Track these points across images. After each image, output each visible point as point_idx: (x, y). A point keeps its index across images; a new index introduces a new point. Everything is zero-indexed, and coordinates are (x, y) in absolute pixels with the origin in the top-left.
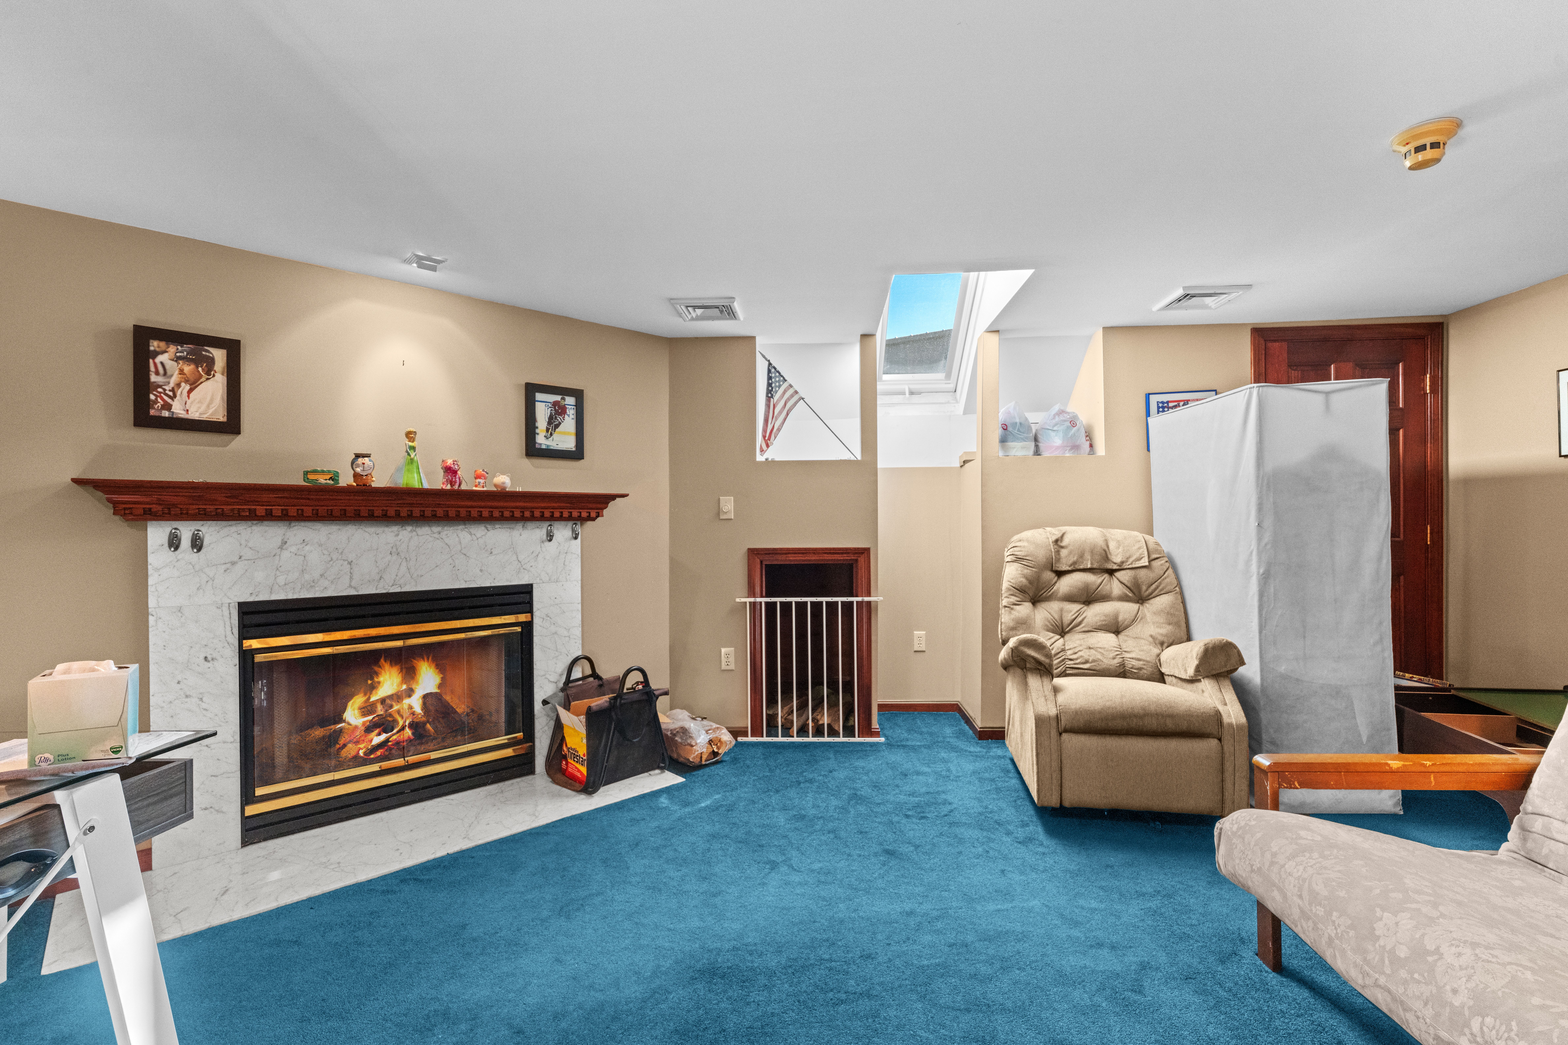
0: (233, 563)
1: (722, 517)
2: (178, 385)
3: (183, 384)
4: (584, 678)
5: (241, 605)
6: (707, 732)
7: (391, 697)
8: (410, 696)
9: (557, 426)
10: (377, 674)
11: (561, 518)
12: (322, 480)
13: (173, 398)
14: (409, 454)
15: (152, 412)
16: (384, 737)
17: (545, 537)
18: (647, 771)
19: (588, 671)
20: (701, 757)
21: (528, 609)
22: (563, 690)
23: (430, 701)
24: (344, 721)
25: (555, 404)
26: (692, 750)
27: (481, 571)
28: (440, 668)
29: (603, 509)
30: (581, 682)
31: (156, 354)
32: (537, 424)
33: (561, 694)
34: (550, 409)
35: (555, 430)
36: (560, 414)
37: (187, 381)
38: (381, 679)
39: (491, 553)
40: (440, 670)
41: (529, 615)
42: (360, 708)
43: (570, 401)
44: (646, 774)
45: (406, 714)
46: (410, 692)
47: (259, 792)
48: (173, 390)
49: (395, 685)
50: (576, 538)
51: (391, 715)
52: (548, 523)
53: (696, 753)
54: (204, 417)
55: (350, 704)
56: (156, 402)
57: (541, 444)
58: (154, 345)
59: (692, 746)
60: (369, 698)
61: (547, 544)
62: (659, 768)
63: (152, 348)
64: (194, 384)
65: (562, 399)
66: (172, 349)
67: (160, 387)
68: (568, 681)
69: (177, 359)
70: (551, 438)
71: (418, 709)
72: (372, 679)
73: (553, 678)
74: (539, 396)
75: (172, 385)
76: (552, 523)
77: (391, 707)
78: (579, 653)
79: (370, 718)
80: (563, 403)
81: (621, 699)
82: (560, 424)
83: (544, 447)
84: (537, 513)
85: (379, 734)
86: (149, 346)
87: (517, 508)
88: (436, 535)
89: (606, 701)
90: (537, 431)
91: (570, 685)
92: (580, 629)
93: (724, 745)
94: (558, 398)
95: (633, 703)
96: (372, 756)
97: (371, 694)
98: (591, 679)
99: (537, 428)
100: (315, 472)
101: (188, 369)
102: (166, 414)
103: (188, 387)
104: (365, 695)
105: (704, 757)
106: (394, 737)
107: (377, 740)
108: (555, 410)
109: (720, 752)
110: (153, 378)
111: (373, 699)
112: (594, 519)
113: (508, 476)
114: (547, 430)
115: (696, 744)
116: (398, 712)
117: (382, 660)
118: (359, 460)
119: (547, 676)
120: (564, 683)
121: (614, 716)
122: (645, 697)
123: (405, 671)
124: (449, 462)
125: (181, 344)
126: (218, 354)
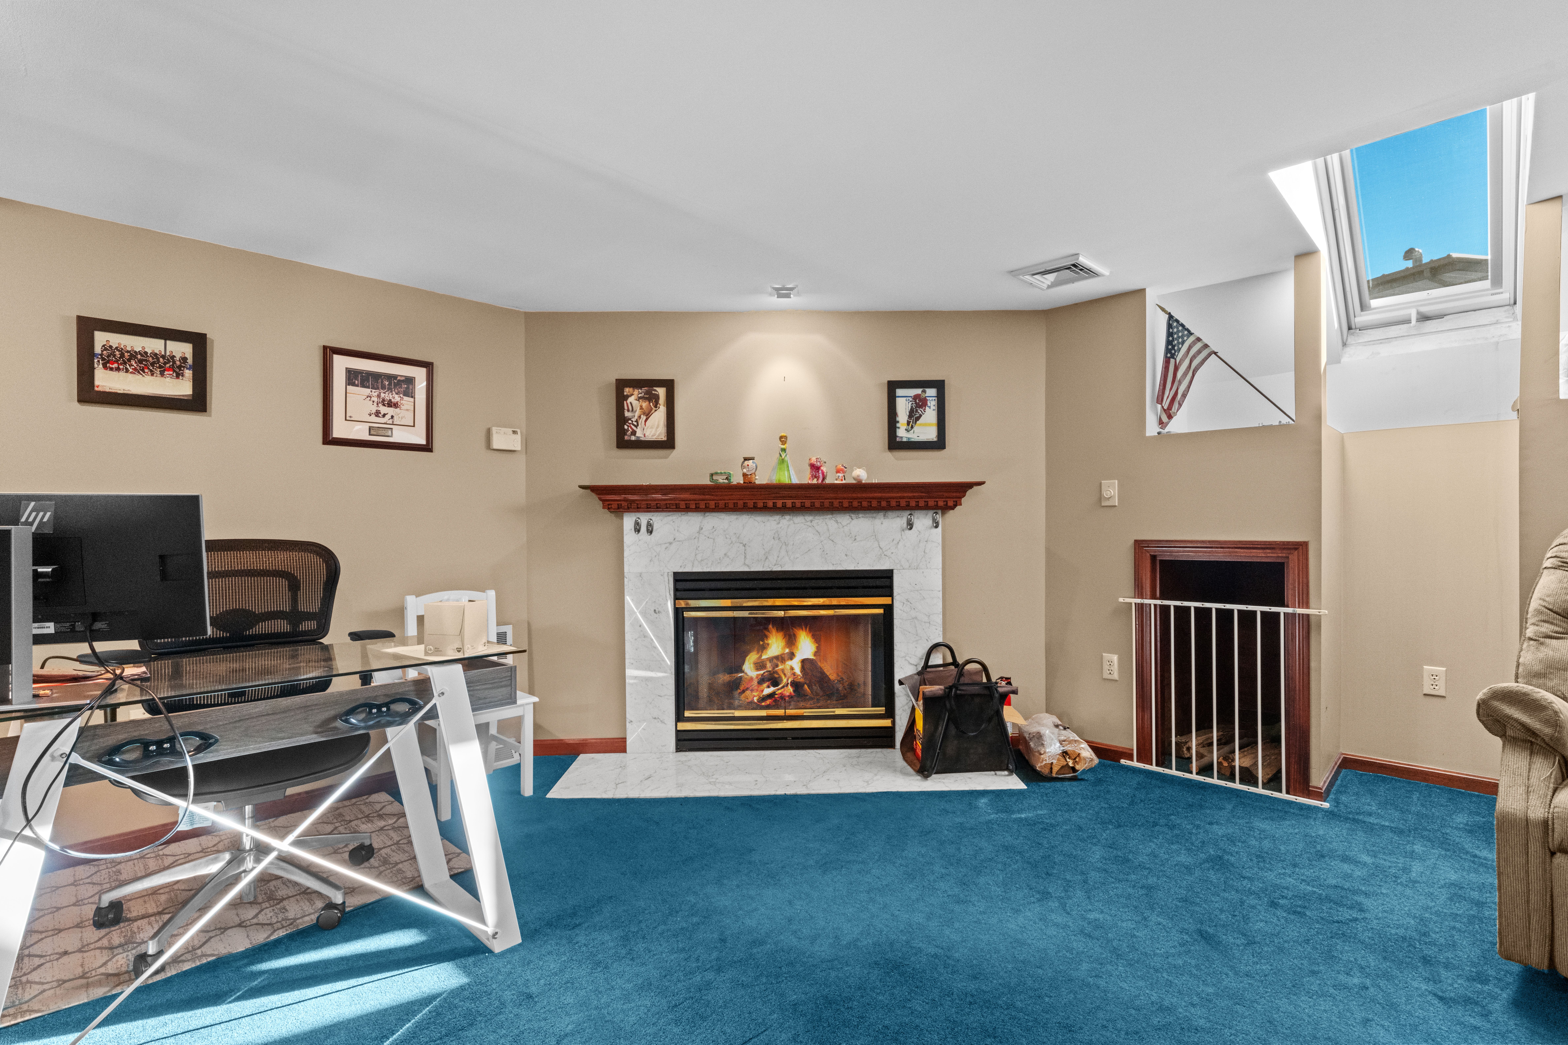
0: (671, 543)
1: (1103, 504)
2: (640, 417)
3: (642, 416)
4: (941, 665)
5: (675, 574)
6: (1061, 742)
7: (777, 658)
8: (791, 659)
9: (918, 419)
10: (767, 637)
11: (918, 508)
12: (721, 480)
13: (636, 426)
14: (781, 455)
15: (626, 438)
16: (772, 689)
17: (905, 525)
18: (994, 770)
19: (950, 660)
20: (1051, 768)
21: (889, 594)
22: (919, 673)
23: (807, 666)
24: (743, 672)
25: (916, 397)
26: (1039, 758)
27: (846, 555)
28: (816, 639)
29: (961, 498)
30: (942, 669)
31: (628, 397)
32: (898, 419)
33: (916, 677)
34: (910, 403)
35: (916, 422)
36: (921, 407)
37: (644, 414)
38: (770, 641)
39: (855, 539)
40: (815, 640)
41: (890, 598)
42: (755, 664)
43: (931, 392)
44: (993, 773)
45: (789, 673)
46: (792, 656)
47: (688, 714)
48: (637, 421)
49: (780, 647)
50: (936, 527)
51: (776, 672)
52: (908, 512)
53: (1044, 762)
54: (654, 438)
55: (748, 658)
56: (628, 430)
57: (902, 437)
58: (627, 391)
59: (1041, 754)
60: (761, 656)
61: (908, 532)
62: (1007, 769)
63: (625, 394)
64: (648, 415)
65: (922, 391)
66: (636, 392)
67: (630, 419)
68: (926, 666)
69: (639, 399)
70: (912, 431)
71: (798, 670)
72: (763, 641)
73: (914, 660)
74: (899, 392)
75: (636, 417)
76: (913, 512)
77: (777, 666)
78: (940, 640)
79: (762, 672)
80: (924, 395)
81: (957, 689)
82: (921, 416)
83: (905, 440)
84: (893, 503)
85: (768, 687)
86: (623, 392)
87: (873, 498)
88: (809, 523)
89: (941, 689)
90: (898, 425)
91: (928, 670)
92: (941, 616)
93: (1083, 762)
94: (918, 391)
95: (973, 696)
96: (763, 704)
97: (762, 652)
98: (953, 667)
99: (898, 422)
100: (716, 473)
101: (645, 404)
102: (633, 438)
103: (645, 418)
104: (758, 653)
105: (1055, 769)
106: (780, 691)
107: (768, 691)
108: (916, 403)
109: (1077, 767)
110: (627, 414)
111: (764, 657)
112: (953, 508)
113: (863, 469)
114: (908, 423)
115: (1045, 752)
116: (783, 670)
117: (771, 626)
118: (746, 463)
119: (907, 658)
120: (923, 667)
121: (948, 705)
122: (986, 692)
123: (787, 637)
124: (814, 460)
125: (641, 388)
126: (661, 392)
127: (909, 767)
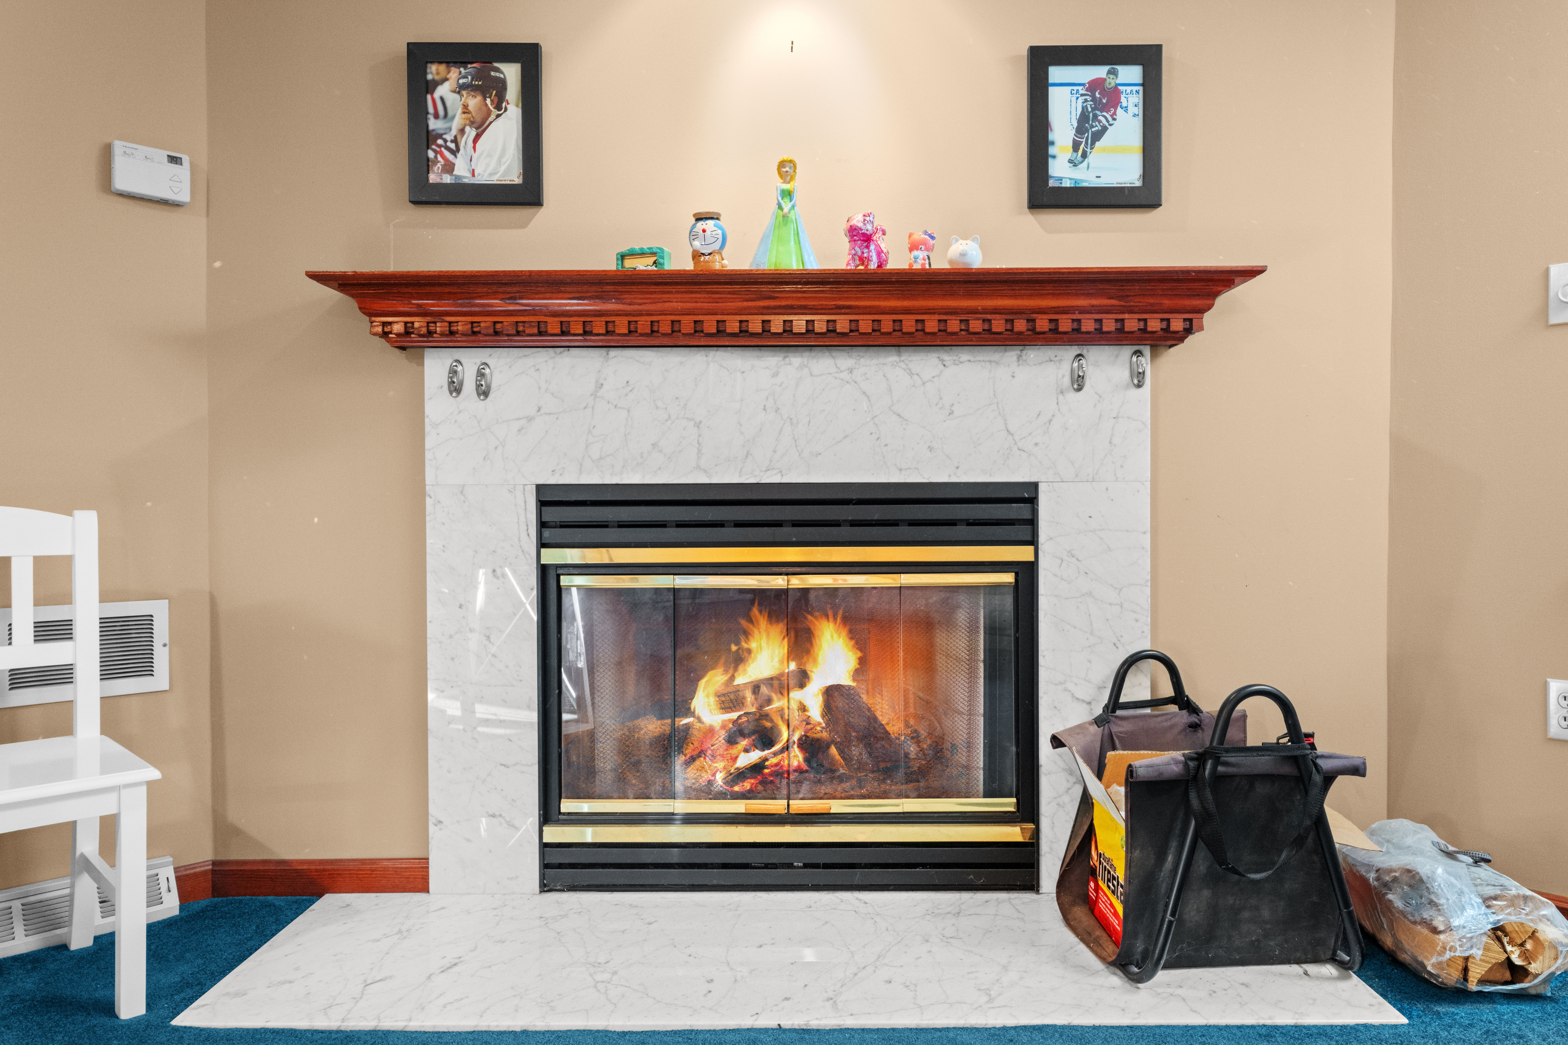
0: (530, 419)
1: (1553, 320)
2: (462, 131)
3: (468, 129)
4: (1154, 703)
5: (540, 488)
6: (1487, 901)
7: (770, 681)
8: (802, 686)
9: (1097, 136)
10: (747, 634)
11: (1100, 337)
12: (643, 265)
13: (454, 153)
14: (780, 207)
15: (433, 178)
16: (757, 754)
17: (1067, 380)
18: (1298, 962)
19: (1167, 690)
20: (1466, 970)
21: (1029, 538)
22: (1099, 721)
23: (838, 702)
24: (692, 714)
25: (1095, 85)
26: (1433, 944)
27: (930, 449)
28: (859, 641)
29: (1202, 311)
30: (1148, 711)
31: (436, 84)
32: (1051, 137)
33: (1094, 729)
34: (1081, 99)
35: (1093, 143)
36: (1105, 108)
37: (472, 123)
38: (753, 645)
39: (951, 413)
40: (857, 644)
41: (1031, 548)
42: (718, 695)
43: (1131, 74)
44: (1295, 969)
45: (795, 717)
46: (803, 679)
47: (568, 806)
48: (455, 141)
49: (776, 659)
50: (1139, 386)
51: (766, 716)
52: (1074, 350)
53: (1448, 955)
54: (495, 180)
55: (702, 683)
56: (436, 161)
57: (1060, 179)
58: (434, 71)
59: (1435, 931)
60: (732, 678)
61: (1073, 396)
62: (1333, 960)
63: (430, 77)
64: (481, 127)
65: (1109, 72)
66: (454, 73)
67: (440, 136)
68: (1114, 704)
69: (460, 89)
70: (1085, 164)
71: (816, 713)
72: (738, 643)
73: (1085, 692)
74: (1056, 73)
75: (454, 132)
76: (1084, 350)
77: (769, 701)
78: (1145, 645)
79: (734, 715)
80: (1111, 82)
81: (1217, 761)
82: (1104, 129)
83: (1067, 184)
84: (1042, 324)
85: (748, 749)
86: (426, 74)
87: (996, 311)
88: (845, 375)
89: (1177, 762)
90: (1052, 150)
91: (1119, 713)
92: (1148, 591)
93: (1548, 954)
94: (1100, 72)
95: (1253, 779)
96: (739, 786)
97: (736, 669)
98: (1173, 708)
99: (1053, 143)
100: (632, 254)
101: (474, 102)
102: (447, 179)
103: (473, 133)
104: (726, 671)
105: (1476, 972)
106: (775, 759)
108: (1094, 99)
109: (1533, 968)
110: (434, 124)
111: (740, 680)
112: (1180, 338)
113: (973, 240)
114: (1076, 146)
115: (1449, 929)
116: (781, 711)
117: (755, 611)
118: (701, 225)
119: (1070, 686)
120: (1106, 707)
121: (1195, 802)
122: (1287, 769)
123: (792, 634)
124: (857, 221)
125: (464, 64)
126: (511, 73)
127: (1082, 947)
